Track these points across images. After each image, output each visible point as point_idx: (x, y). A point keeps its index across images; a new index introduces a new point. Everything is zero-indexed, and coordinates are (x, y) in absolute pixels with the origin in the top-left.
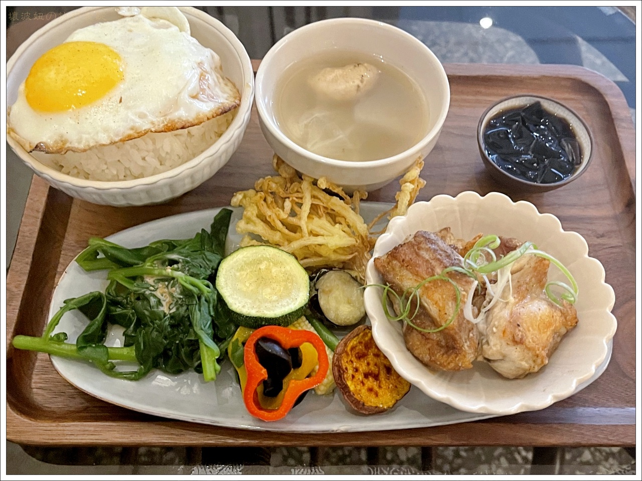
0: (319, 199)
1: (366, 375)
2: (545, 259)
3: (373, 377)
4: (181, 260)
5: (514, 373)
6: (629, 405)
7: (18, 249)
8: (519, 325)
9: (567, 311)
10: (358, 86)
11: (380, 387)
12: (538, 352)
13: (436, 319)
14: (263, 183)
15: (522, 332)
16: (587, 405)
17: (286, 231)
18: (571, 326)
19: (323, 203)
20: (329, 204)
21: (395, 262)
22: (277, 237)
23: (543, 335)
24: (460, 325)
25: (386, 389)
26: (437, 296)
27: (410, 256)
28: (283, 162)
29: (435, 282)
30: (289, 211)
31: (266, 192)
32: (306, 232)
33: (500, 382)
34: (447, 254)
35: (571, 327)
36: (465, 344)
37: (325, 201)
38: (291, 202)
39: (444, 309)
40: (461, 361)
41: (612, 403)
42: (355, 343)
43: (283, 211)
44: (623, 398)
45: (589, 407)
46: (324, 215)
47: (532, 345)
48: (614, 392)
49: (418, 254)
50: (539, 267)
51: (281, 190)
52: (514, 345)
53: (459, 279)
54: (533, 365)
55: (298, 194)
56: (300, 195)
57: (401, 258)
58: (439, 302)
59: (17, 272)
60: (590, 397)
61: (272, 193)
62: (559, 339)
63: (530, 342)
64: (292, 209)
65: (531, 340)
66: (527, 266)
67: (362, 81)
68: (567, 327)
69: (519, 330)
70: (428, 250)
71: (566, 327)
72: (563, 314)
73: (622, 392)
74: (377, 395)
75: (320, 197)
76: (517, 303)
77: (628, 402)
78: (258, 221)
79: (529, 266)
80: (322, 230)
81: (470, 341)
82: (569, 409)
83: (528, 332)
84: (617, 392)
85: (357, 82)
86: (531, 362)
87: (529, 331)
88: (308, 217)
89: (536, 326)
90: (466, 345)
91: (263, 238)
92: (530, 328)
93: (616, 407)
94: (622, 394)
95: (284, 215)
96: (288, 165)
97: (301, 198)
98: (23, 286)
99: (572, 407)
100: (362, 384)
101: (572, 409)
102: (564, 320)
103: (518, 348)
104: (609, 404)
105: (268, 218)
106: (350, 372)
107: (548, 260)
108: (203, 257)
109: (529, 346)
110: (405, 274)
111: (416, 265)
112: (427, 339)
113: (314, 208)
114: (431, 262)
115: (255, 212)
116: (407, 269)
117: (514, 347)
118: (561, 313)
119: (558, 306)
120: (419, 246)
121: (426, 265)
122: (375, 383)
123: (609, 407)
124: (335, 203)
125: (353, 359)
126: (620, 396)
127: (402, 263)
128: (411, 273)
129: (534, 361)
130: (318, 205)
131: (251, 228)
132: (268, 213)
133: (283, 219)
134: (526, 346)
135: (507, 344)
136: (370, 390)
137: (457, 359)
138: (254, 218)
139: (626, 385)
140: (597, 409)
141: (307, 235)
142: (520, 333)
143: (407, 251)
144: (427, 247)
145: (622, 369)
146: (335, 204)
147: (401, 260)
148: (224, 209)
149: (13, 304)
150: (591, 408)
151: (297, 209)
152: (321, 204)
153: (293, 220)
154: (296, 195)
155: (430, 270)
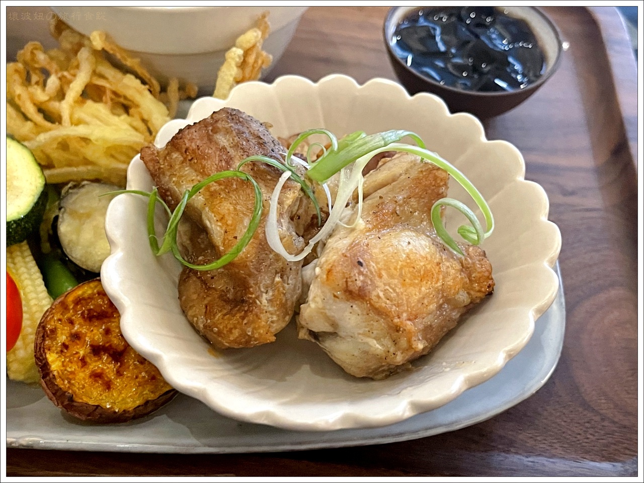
0: (106, 78)
1: (97, 350)
2: (439, 169)
3: (110, 355)
5: (362, 364)
6: (587, 457)
8: (360, 264)
9: (474, 264)
11: (119, 374)
12: (396, 320)
13: (218, 247)
15: (366, 276)
16: (512, 450)
18: (480, 291)
19: (111, 85)
20: (120, 86)
21: (175, 155)
23: (411, 290)
24: (260, 262)
25: (132, 378)
26: (226, 207)
27: (198, 143)
29: (227, 184)
30: (52, 92)
32: (68, 121)
33: (341, 383)
34: (261, 141)
35: (479, 294)
36: (264, 294)
37: (113, 81)
38: (59, 78)
39: (235, 229)
40: (252, 326)
41: (559, 451)
42: (90, 292)
43: (43, 90)
44: (580, 444)
45: (516, 453)
47: (384, 303)
48: (564, 433)
49: (210, 140)
50: (424, 180)
52: (348, 300)
53: (270, 180)
54: (392, 350)
57: (183, 146)
58: (226, 217)
60: (520, 437)
62: (455, 315)
63: (379, 297)
65: (381, 294)
66: (403, 177)
68: (472, 293)
69: (360, 273)
70: (228, 132)
71: (468, 293)
72: (465, 268)
73: (580, 434)
74: (108, 386)
75: (107, 75)
76: (369, 230)
77: (587, 452)
79: (408, 175)
80: (95, 120)
81: (274, 291)
82: (479, 455)
83: (377, 278)
84: (569, 432)
86: (388, 342)
87: (380, 276)
89: (396, 269)
90: (264, 298)
92: (384, 273)
93: (567, 459)
94: (578, 436)
95: (42, 97)
96: (73, 30)
99: (486, 451)
100: (80, 364)
101: (484, 455)
102: (467, 280)
103: (354, 306)
104: (553, 451)
105: (16, 99)
106: (62, 338)
107: (445, 171)
109: (377, 305)
110: (186, 172)
111: (204, 157)
112: (209, 288)
114: (228, 150)
116: (191, 165)
117: (349, 304)
118: (462, 265)
119: (455, 252)
120: (215, 125)
121: (219, 156)
122: (112, 366)
123: (553, 456)
124: (130, 86)
125: (78, 319)
126: (574, 439)
127: (185, 156)
128: (196, 171)
129: (395, 342)
130: (101, 86)
133: (42, 103)
134: (371, 305)
135: (335, 296)
136: (97, 376)
137: (245, 321)
139: (588, 422)
140: (530, 459)
141: (68, 125)
142: (362, 278)
143: (195, 134)
144: (226, 126)
145: (583, 395)
146: (128, 87)
147: (184, 150)
150: (518, 457)
152: (107, 85)
153: (55, 105)
155: (224, 164)
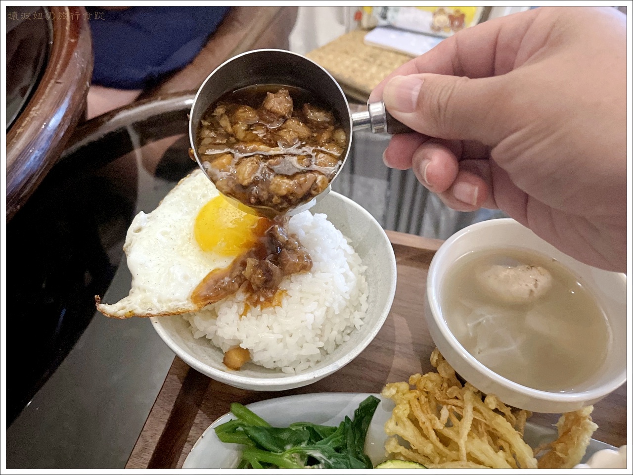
0: (481, 413)
4: (323, 461)
7: (164, 393)
10: (532, 291)
14: (420, 381)
17: (440, 446)
19: (485, 420)
20: (493, 422)
22: (428, 449)
28: (443, 359)
30: (445, 422)
31: (421, 391)
32: (465, 454)
37: (488, 417)
38: (449, 411)
43: (439, 419)
46: (485, 434)
51: (437, 391)
55: (457, 401)
56: (459, 403)
59: (157, 418)
61: (427, 392)
64: (449, 420)
67: (536, 285)
78: (409, 423)
85: (531, 286)
88: (469, 435)
91: (412, 446)
95: (440, 426)
96: (448, 365)
97: (462, 408)
98: (158, 437)
105: (420, 424)
108: (347, 463)
113: (475, 424)
115: (407, 412)
124: (500, 423)
130: (479, 420)
131: (400, 431)
132: (422, 418)
133: (438, 430)
138: (405, 419)
141: (465, 458)
148: (371, 396)
149: (144, 456)
151: (455, 420)
152: (483, 420)
153: (449, 433)
154: (454, 401)
